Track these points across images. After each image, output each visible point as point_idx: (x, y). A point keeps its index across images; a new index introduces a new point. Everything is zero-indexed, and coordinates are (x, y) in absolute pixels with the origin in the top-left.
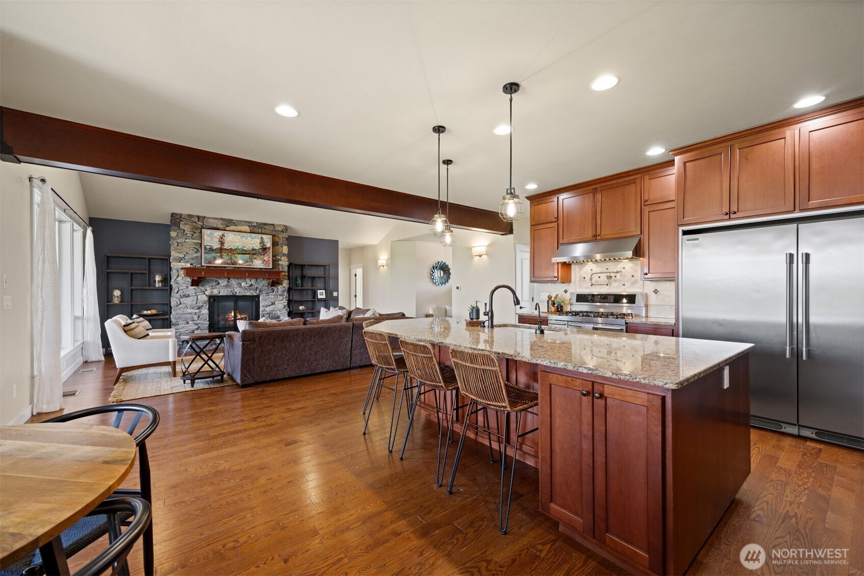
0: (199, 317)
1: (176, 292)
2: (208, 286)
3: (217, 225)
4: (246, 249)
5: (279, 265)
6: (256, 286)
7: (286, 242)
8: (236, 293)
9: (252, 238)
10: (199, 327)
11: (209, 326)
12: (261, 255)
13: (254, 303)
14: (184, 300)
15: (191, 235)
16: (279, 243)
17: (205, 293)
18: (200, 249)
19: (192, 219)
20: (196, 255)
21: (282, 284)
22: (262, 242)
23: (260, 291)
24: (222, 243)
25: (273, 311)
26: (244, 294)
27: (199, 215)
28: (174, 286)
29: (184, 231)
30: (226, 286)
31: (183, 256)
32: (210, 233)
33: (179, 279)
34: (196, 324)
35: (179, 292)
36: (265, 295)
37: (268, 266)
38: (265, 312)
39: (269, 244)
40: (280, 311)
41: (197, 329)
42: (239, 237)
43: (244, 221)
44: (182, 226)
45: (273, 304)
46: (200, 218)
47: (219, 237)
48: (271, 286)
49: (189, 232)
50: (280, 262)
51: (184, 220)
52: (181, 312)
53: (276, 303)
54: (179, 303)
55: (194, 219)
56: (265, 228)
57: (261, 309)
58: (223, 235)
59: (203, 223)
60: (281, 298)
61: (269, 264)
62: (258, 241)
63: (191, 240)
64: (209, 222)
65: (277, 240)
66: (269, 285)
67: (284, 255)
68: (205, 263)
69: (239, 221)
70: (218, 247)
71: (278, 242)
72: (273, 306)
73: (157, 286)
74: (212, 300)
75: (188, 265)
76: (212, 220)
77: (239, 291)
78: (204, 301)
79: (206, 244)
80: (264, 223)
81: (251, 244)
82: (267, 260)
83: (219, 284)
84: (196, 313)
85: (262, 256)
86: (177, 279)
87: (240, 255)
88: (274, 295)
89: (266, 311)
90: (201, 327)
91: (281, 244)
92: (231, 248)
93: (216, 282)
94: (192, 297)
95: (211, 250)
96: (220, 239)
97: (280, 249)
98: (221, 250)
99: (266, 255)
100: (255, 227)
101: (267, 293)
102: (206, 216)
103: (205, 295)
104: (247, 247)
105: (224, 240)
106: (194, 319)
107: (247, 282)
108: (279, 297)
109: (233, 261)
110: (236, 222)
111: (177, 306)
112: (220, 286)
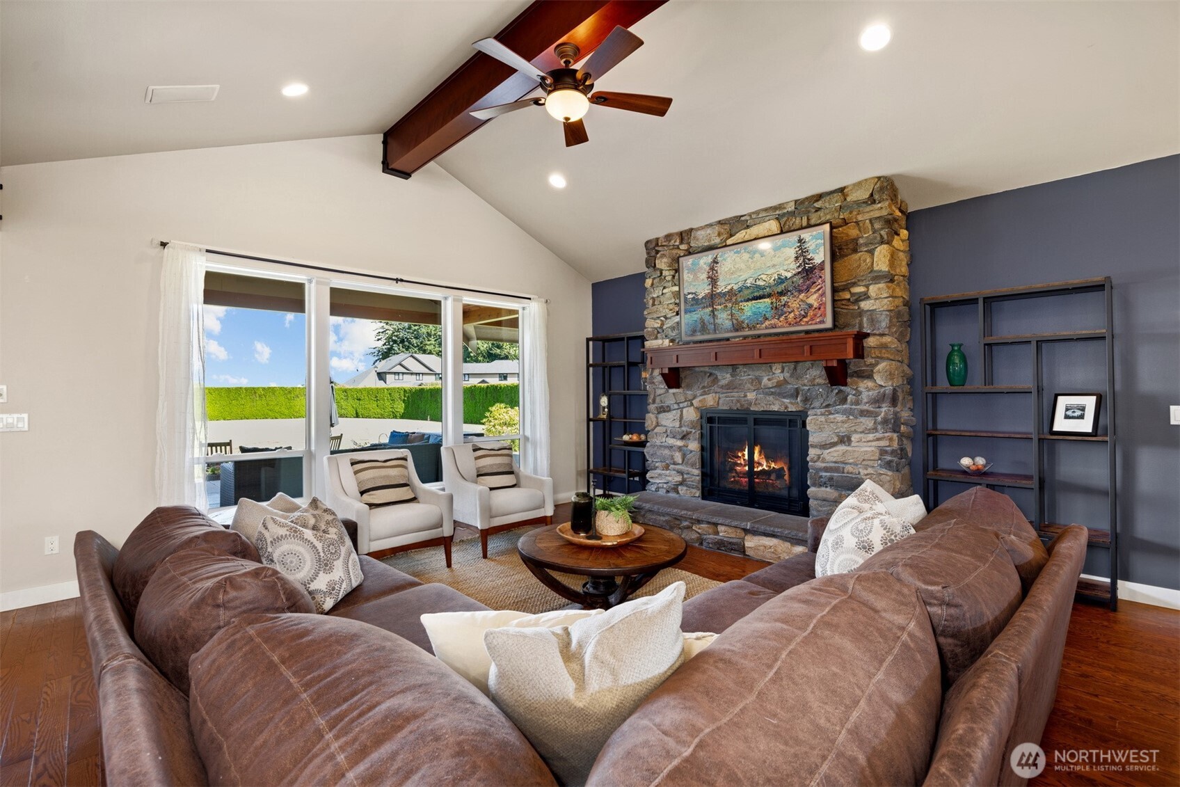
0: (684, 456)
1: (651, 403)
2: (696, 387)
3: (710, 241)
4: (763, 283)
5: (857, 313)
6: (794, 384)
7: (887, 232)
8: (750, 404)
9: (778, 249)
10: (685, 480)
11: (701, 482)
12: (800, 291)
14: (662, 418)
15: (669, 278)
16: (861, 241)
17: (692, 405)
21: (870, 376)
22: (802, 255)
23: (806, 400)
24: (713, 281)
25: (843, 462)
26: (765, 409)
27: (681, 230)
28: (649, 388)
29: (661, 271)
31: (660, 325)
32: (692, 264)
34: (681, 473)
35: (655, 403)
36: (819, 411)
37: (822, 322)
38: (820, 464)
39: (820, 254)
41: (682, 484)
43: (766, 210)
44: (658, 264)
45: (845, 440)
46: (683, 235)
47: (708, 268)
48: (833, 384)
49: (667, 273)
50: (865, 305)
51: (660, 249)
52: (658, 443)
53: (854, 438)
54: (656, 424)
55: (673, 242)
57: (811, 453)
58: (715, 262)
59: (688, 243)
60: (869, 422)
61: (824, 315)
62: (791, 252)
63: (671, 289)
66: (829, 381)
67: (877, 278)
69: (753, 213)
70: (706, 292)
72: (844, 447)
74: (706, 419)
75: (666, 343)
76: (704, 232)
77: (754, 402)
78: (692, 422)
79: (686, 291)
80: (813, 196)
81: (774, 266)
82: (816, 305)
83: (716, 380)
84: (680, 448)
85: (802, 296)
87: (749, 303)
88: (844, 412)
89: (824, 460)
90: (689, 481)
91: (866, 245)
92: (732, 289)
93: (709, 376)
94: (674, 411)
95: (696, 301)
96: (709, 273)
97: (865, 261)
98: (712, 298)
99: (813, 290)
100: (792, 214)
101: (824, 405)
102: (693, 227)
103: (692, 407)
104: (764, 277)
105: (717, 273)
106: (675, 460)
107: (774, 374)
108: (862, 418)
109: (737, 322)
110: (748, 218)
111: (652, 430)
112: (719, 386)
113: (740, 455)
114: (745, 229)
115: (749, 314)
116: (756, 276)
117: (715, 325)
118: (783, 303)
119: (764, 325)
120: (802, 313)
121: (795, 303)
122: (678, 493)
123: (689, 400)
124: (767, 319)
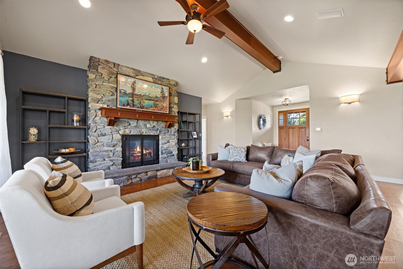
0: (114, 154)
1: (94, 131)
2: (121, 126)
3: (129, 73)
4: (151, 96)
5: (172, 111)
6: (157, 127)
7: (177, 94)
8: (143, 133)
9: (156, 88)
10: (114, 163)
11: (122, 162)
12: (162, 102)
13: (155, 141)
14: (101, 139)
15: (107, 79)
16: (172, 94)
17: (119, 133)
18: (115, 93)
19: (109, 65)
20: (112, 97)
22: (162, 92)
23: (160, 132)
24: (134, 89)
25: (168, 147)
26: (149, 134)
27: (114, 62)
28: (92, 125)
29: (102, 74)
30: (136, 127)
31: (101, 97)
32: (125, 79)
33: (97, 118)
34: (112, 161)
35: (96, 132)
36: (163, 135)
37: (166, 111)
38: (163, 149)
39: (167, 94)
41: (113, 165)
42: (146, 86)
43: (149, 74)
44: (100, 70)
45: (168, 142)
46: (115, 65)
47: (131, 84)
48: (168, 128)
49: (106, 76)
50: (173, 109)
51: (102, 64)
52: (98, 150)
53: (170, 141)
54: (97, 141)
55: (110, 65)
56: (163, 81)
57: (160, 146)
58: (135, 82)
59: (118, 69)
60: (173, 137)
61: (167, 110)
62: (160, 90)
63: (108, 84)
64: (122, 70)
65: (171, 91)
66: (166, 127)
67: (175, 104)
68: (120, 105)
69: (145, 72)
70: (130, 92)
72: (168, 144)
73: (75, 125)
74: (124, 138)
75: (105, 106)
76: (125, 69)
77: (145, 132)
78: (119, 140)
79: (121, 88)
80: (163, 77)
81: (155, 92)
82: (165, 107)
83: (130, 124)
84: (111, 151)
86: (95, 119)
87: (147, 101)
88: (169, 135)
89: (164, 148)
90: (116, 163)
91: (174, 95)
92: (141, 94)
93: (127, 122)
94: (108, 136)
95: (125, 94)
96: (132, 85)
97: (173, 99)
98: (133, 95)
99: (165, 103)
100: (156, 79)
101: (164, 133)
102: (120, 64)
103: (119, 134)
104: (152, 94)
105: (135, 86)
106: (110, 156)
107: (151, 124)
108: (172, 136)
109: (141, 105)
110: (143, 73)
111: (95, 144)
112: (131, 126)
113: (135, 150)
114: (142, 76)
115: (146, 104)
116: (149, 93)
117: (133, 105)
118: (157, 104)
119: (151, 109)
120: (162, 108)
121: (160, 104)
122: (110, 169)
123: (118, 131)
124: (152, 107)
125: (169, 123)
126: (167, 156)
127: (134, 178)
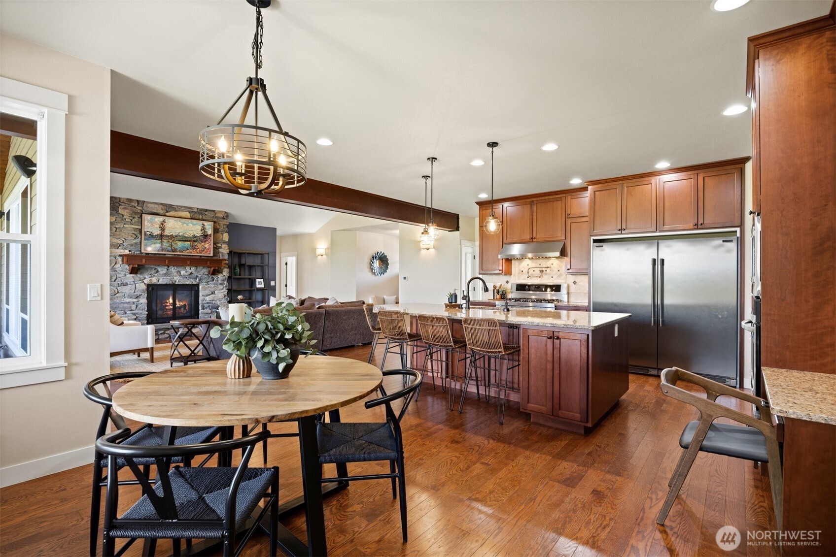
0: (137, 306)
1: (113, 280)
2: (147, 274)
3: (157, 210)
4: (187, 236)
5: (219, 253)
6: (195, 274)
7: (227, 229)
8: (176, 281)
9: (194, 225)
10: (137, 317)
11: (147, 316)
12: (202, 242)
13: (193, 292)
14: (122, 289)
15: (130, 221)
16: (220, 230)
17: (143, 282)
18: (139, 235)
19: (132, 204)
20: (135, 241)
21: (222, 273)
22: (203, 229)
23: (200, 280)
24: (163, 229)
25: (213, 300)
26: (183, 283)
27: (138, 199)
28: (111, 274)
29: (123, 215)
30: (166, 274)
31: (122, 242)
32: (151, 219)
33: (117, 266)
34: (134, 314)
35: (116, 281)
36: (204, 284)
37: (209, 254)
38: (204, 302)
39: (210, 231)
40: (220, 301)
41: (135, 319)
42: (180, 224)
43: (185, 207)
44: (120, 211)
45: (213, 293)
46: (139, 202)
47: (160, 223)
48: (212, 275)
49: (128, 217)
50: (221, 250)
51: (123, 204)
52: (118, 301)
53: (216, 292)
54: (117, 292)
55: (133, 204)
56: (206, 215)
57: (201, 298)
58: (164, 221)
59: (143, 207)
60: (221, 287)
61: (210, 251)
62: (199, 228)
63: (130, 226)
64: (148, 207)
65: (218, 227)
66: (209, 274)
67: (225, 243)
68: (144, 250)
69: (180, 206)
70: (158, 233)
71: (218, 229)
72: (213, 295)
74: (150, 289)
75: (127, 252)
76: (152, 205)
77: (178, 280)
78: (143, 290)
79: (146, 230)
80: (205, 209)
81: (192, 230)
82: (208, 248)
83: (157, 272)
84: (134, 303)
85: (203, 244)
86: (115, 267)
87: (181, 242)
88: (214, 284)
89: (206, 300)
90: (140, 317)
92: (172, 235)
93: (154, 269)
94: (130, 286)
95: (152, 236)
96: (160, 225)
97: (221, 236)
98: (161, 236)
99: (207, 242)
100: (196, 213)
101: (207, 281)
102: (145, 200)
104: (188, 234)
105: (165, 226)
106: (132, 308)
107: (186, 270)
108: (219, 286)
109: (173, 248)
110: (176, 207)
111: (115, 295)
112: (160, 274)
113: (167, 301)
114: (176, 211)
115: (180, 246)
116: (184, 232)
117: (162, 248)
118: (195, 245)
119: (187, 252)
120: (202, 249)
121: (200, 246)
123: (142, 280)
124: (188, 249)
125: (213, 268)
126: (210, 311)
127: (161, 334)
